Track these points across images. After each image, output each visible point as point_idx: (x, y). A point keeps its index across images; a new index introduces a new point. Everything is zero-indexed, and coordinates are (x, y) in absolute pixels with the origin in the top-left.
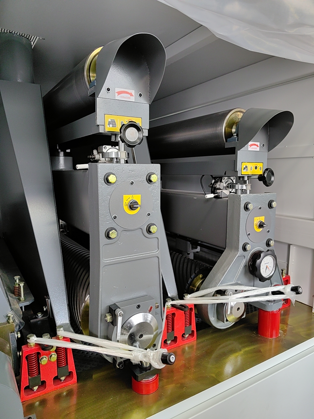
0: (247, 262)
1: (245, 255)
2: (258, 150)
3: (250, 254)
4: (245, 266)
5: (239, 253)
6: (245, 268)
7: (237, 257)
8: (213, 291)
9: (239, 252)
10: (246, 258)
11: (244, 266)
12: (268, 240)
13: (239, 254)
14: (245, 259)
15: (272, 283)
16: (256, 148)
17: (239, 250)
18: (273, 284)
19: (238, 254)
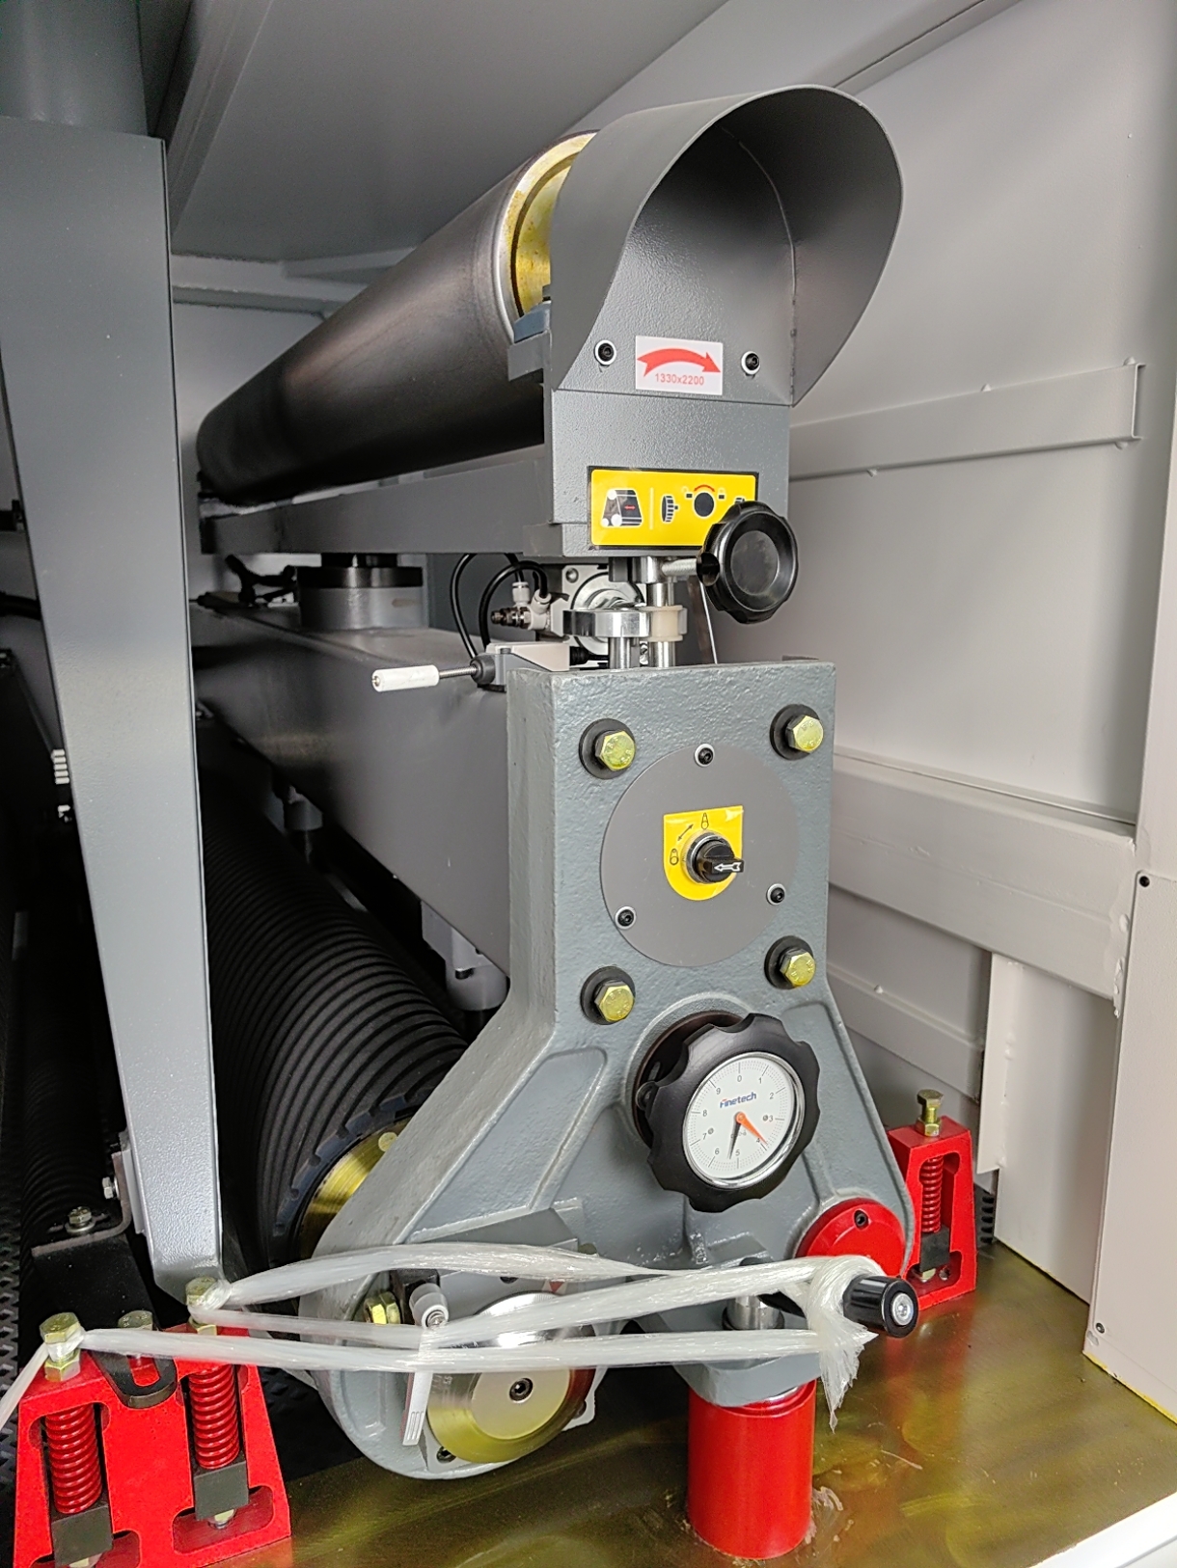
0: (620, 1085)
1: (605, 1046)
2: (719, 392)
3: (643, 1037)
4: (612, 1107)
5: (555, 1033)
6: (617, 1120)
7: (542, 1062)
8: (360, 1275)
9: (557, 1026)
10: (610, 1060)
11: (598, 1109)
12: (780, 948)
13: (553, 1042)
14: (607, 1070)
15: (822, 1194)
16: (699, 381)
17: (557, 1019)
18: (826, 1198)
19: (548, 1045)
